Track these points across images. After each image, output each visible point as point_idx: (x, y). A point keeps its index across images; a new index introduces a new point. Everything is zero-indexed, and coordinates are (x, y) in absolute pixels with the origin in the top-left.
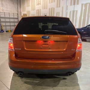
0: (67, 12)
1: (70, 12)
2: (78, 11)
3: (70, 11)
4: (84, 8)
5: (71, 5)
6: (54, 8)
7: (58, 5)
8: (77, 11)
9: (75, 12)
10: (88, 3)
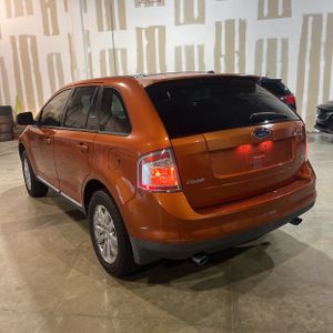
0: (90, 55)
1: (103, 53)
2: (128, 51)
3: (100, 49)
4: (145, 42)
5: (100, 29)
6: (34, 38)
7: (51, 27)
8: (124, 52)
9: (119, 53)
10: (155, 27)
